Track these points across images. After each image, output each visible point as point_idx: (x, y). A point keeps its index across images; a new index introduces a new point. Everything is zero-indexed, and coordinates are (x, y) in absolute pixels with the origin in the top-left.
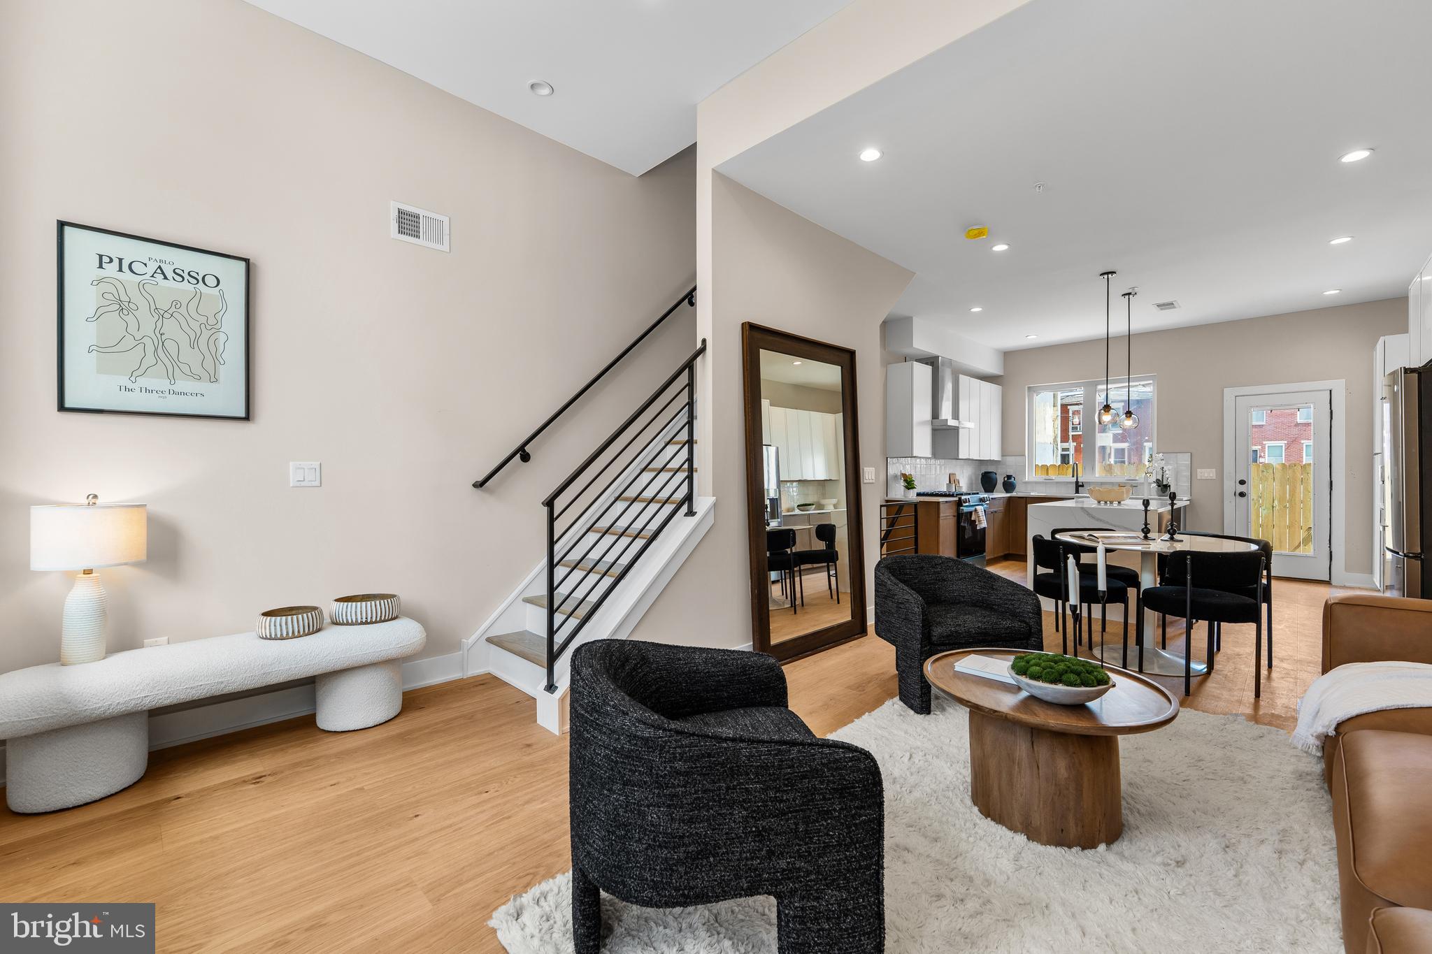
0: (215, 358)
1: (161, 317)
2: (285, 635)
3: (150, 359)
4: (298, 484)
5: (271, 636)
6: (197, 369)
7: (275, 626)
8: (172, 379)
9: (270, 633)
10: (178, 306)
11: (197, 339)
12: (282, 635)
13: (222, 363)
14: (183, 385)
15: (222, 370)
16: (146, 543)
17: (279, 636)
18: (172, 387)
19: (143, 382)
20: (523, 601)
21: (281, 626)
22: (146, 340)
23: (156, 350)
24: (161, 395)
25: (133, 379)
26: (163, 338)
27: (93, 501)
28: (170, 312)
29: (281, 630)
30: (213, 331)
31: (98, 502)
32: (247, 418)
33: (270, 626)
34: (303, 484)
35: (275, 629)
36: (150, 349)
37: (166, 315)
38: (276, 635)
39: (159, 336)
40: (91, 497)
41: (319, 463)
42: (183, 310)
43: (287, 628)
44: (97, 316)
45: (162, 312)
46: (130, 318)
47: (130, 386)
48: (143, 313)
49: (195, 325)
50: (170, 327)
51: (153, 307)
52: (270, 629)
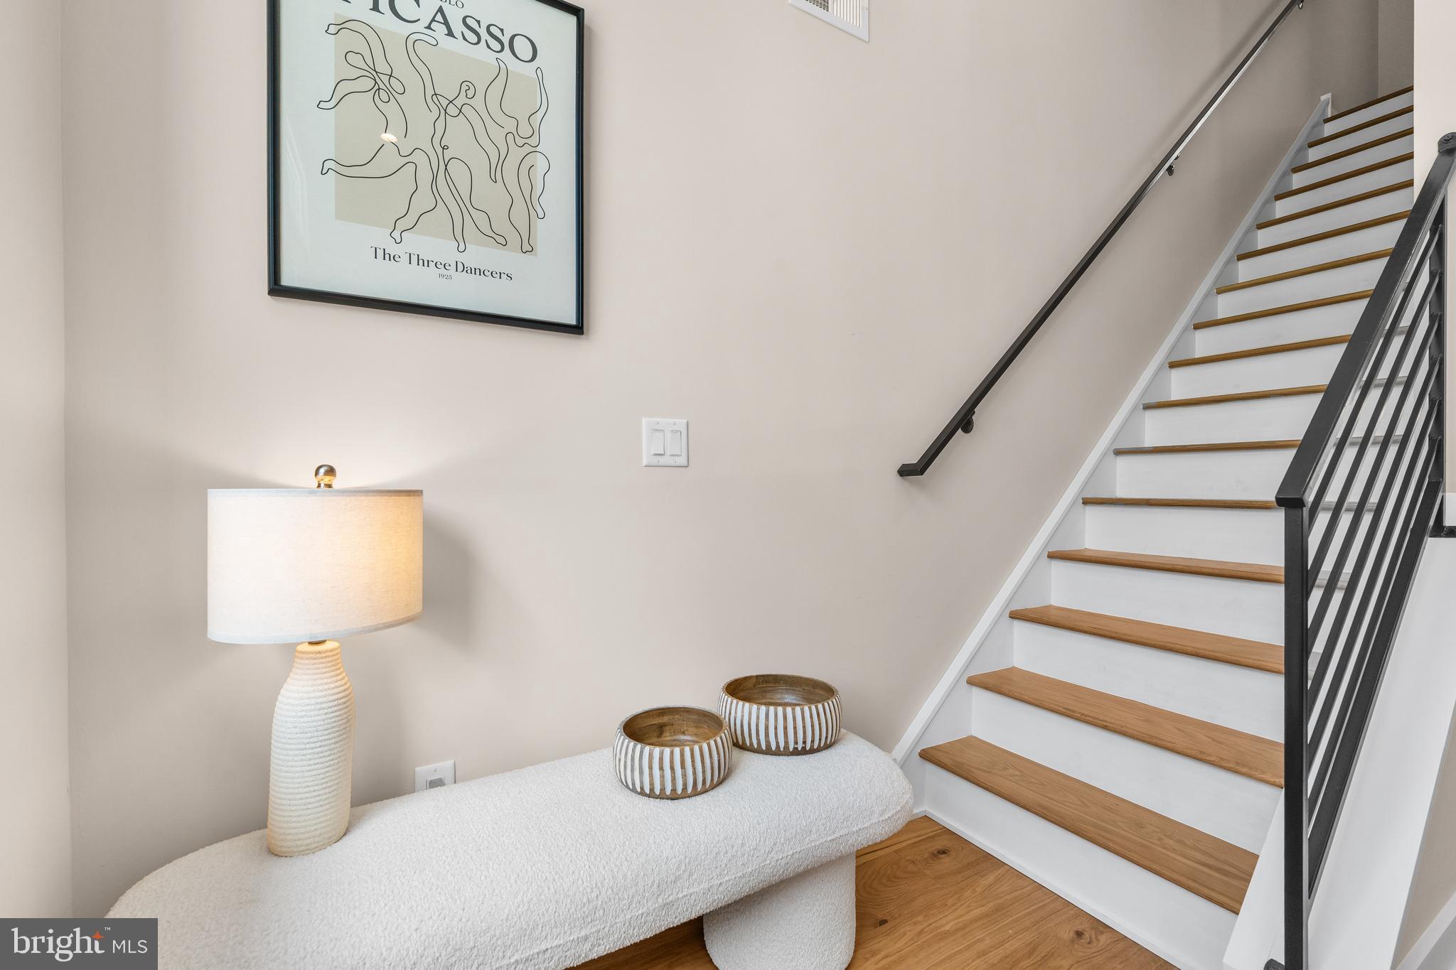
0: (529, 204)
1: (443, 112)
2: (679, 791)
3: (424, 200)
4: (655, 461)
5: (652, 790)
6: (501, 225)
7: (661, 768)
8: (461, 240)
9: (652, 784)
10: (470, 94)
11: (502, 162)
12: (674, 790)
13: (541, 215)
14: (478, 254)
15: (540, 227)
16: (421, 575)
17: (668, 792)
18: (461, 258)
19: (415, 242)
20: (968, 682)
21: (672, 768)
22: (418, 157)
23: (435, 179)
24: (443, 271)
25: (396, 234)
26: (448, 154)
27: (327, 479)
28: (458, 102)
29: (674, 779)
30: (527, 149)
31: (338, 483)
32: (577, 329)
33: (651, 768)
34: (662, 460)
35: (662, 777)
36: (425, 176)
37: (452, 110)
38: (663, 790)
39: (439, 150)
40: (322, 471)
41: (686, 421)
42: (478, 102)
43: (684, 776)
44: (336, 100)
45: (444, 103)
46: (391, 109)
47: (393, 249)
48: (413, 100)
49: (497, 134)
50: (458, 135)
51: (430, 92)
52: (651, 775)
